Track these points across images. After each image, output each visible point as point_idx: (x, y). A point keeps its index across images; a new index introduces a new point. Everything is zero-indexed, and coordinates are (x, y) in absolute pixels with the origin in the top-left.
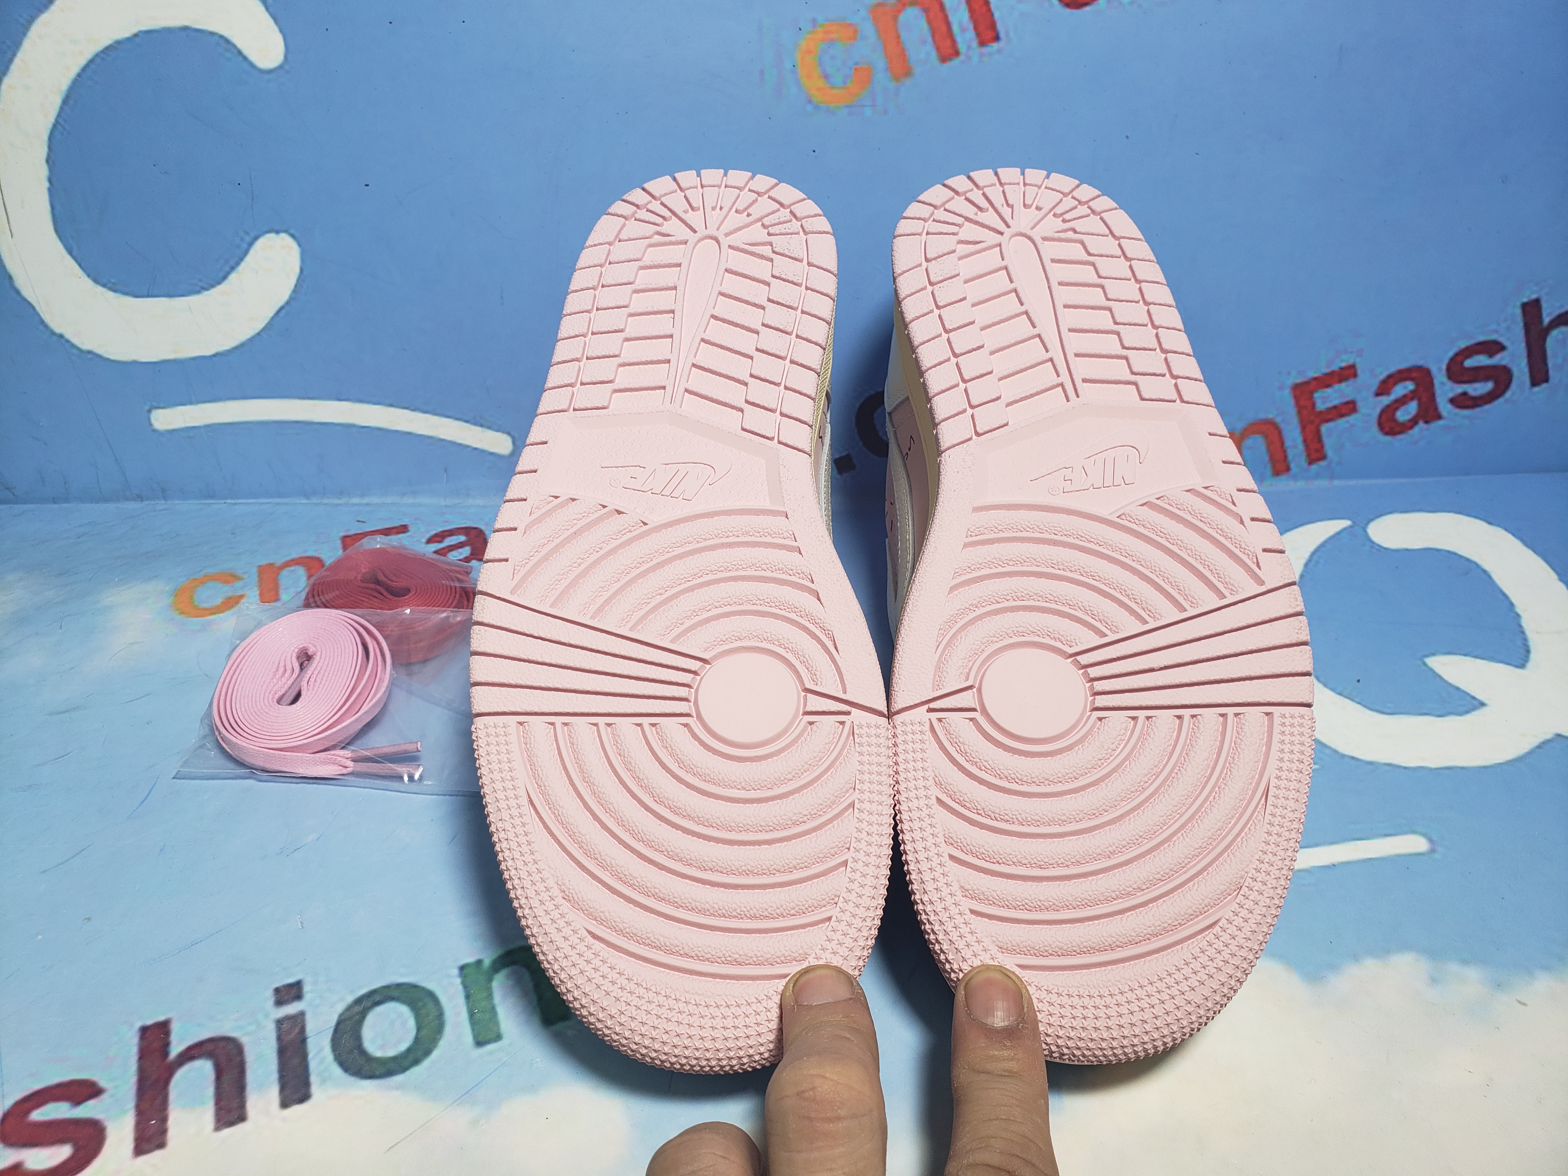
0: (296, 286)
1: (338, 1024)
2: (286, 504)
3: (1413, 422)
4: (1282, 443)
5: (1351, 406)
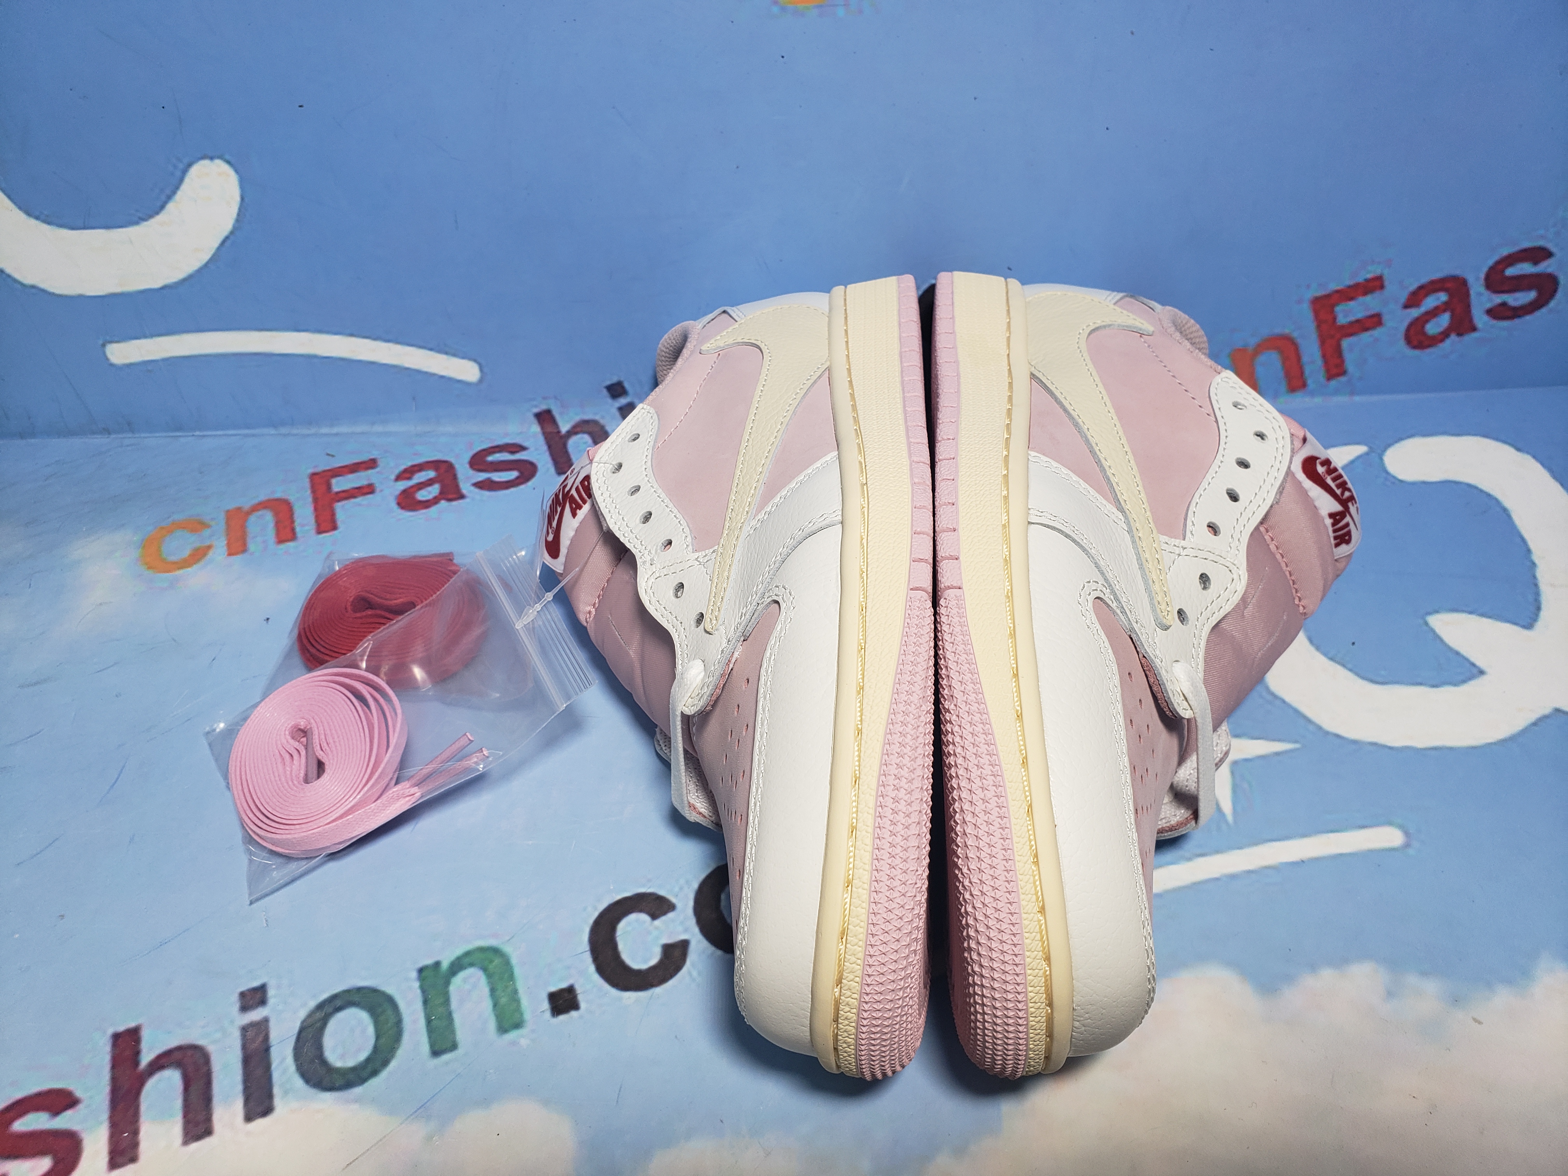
1: (301, 1031)
2: (253, 435)
3: (1444, 335)
4: (1299, 358)
5: (1375, 319)
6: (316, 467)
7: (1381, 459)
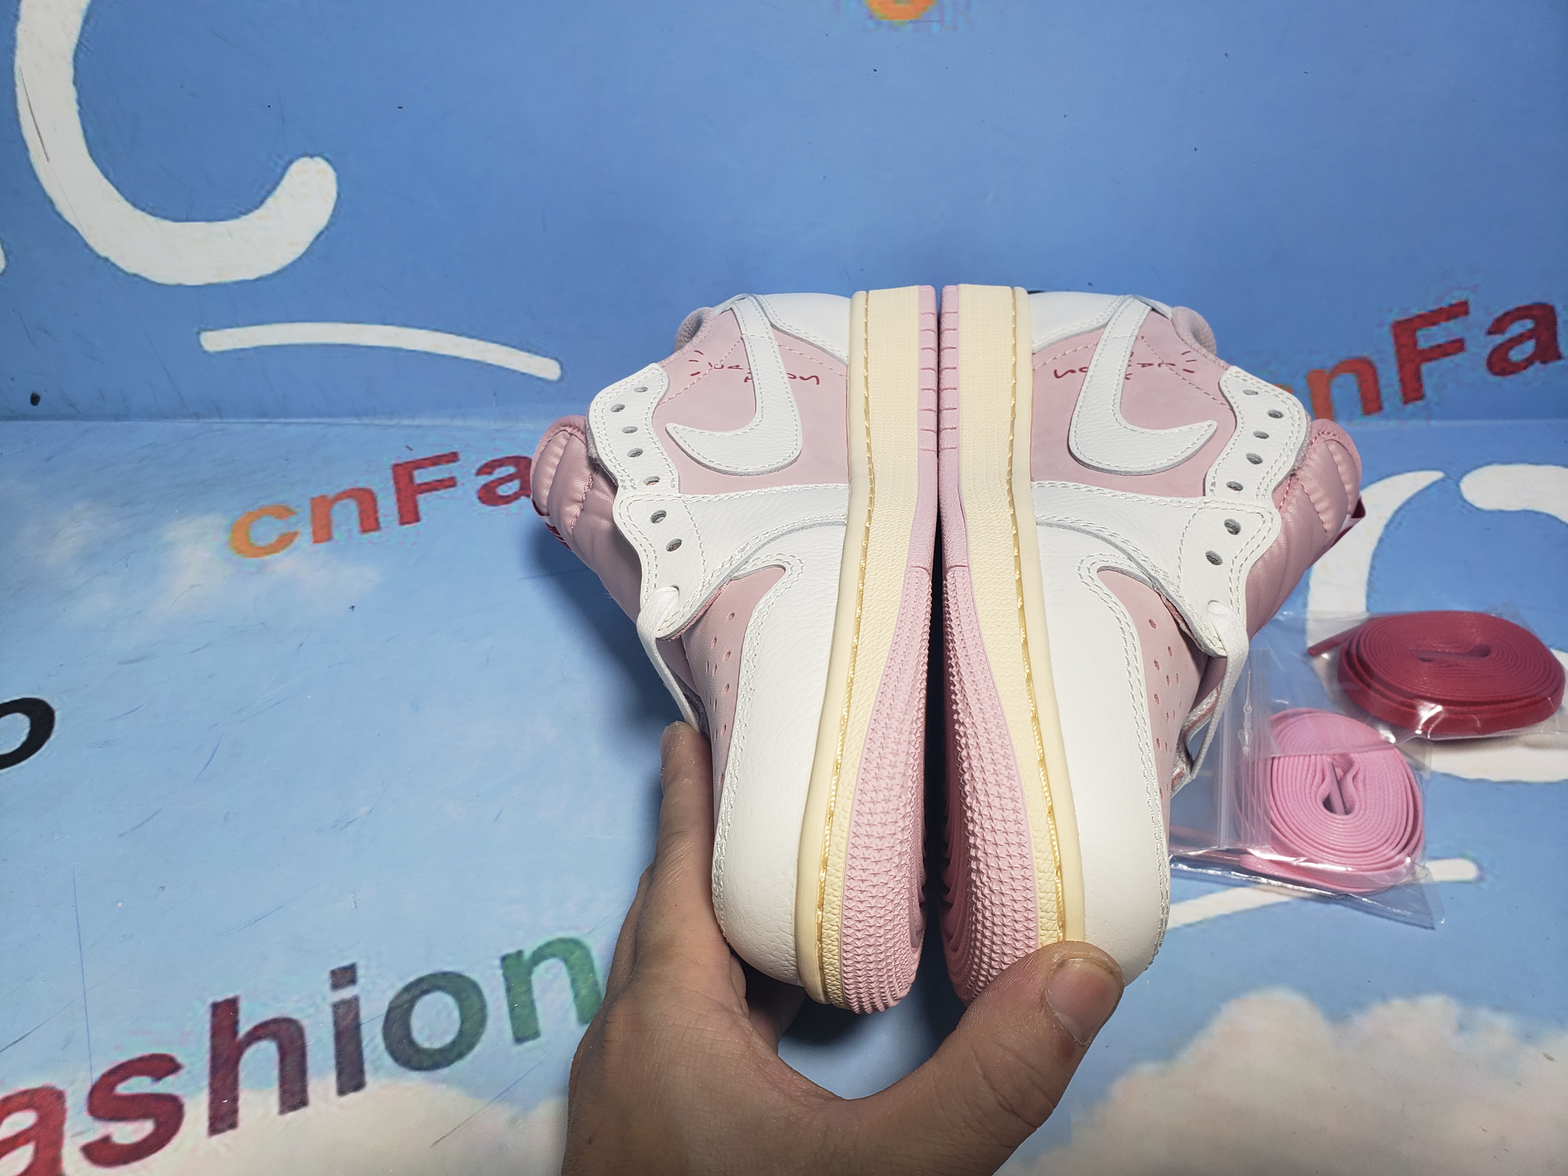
0: (334, 210)
1: (389, 1011)
2: (337, 424)
3: (1528, 362)
4: (1376, 381)
5: (1458, 345)
6: (398, 458)
7: (1458, 486)
